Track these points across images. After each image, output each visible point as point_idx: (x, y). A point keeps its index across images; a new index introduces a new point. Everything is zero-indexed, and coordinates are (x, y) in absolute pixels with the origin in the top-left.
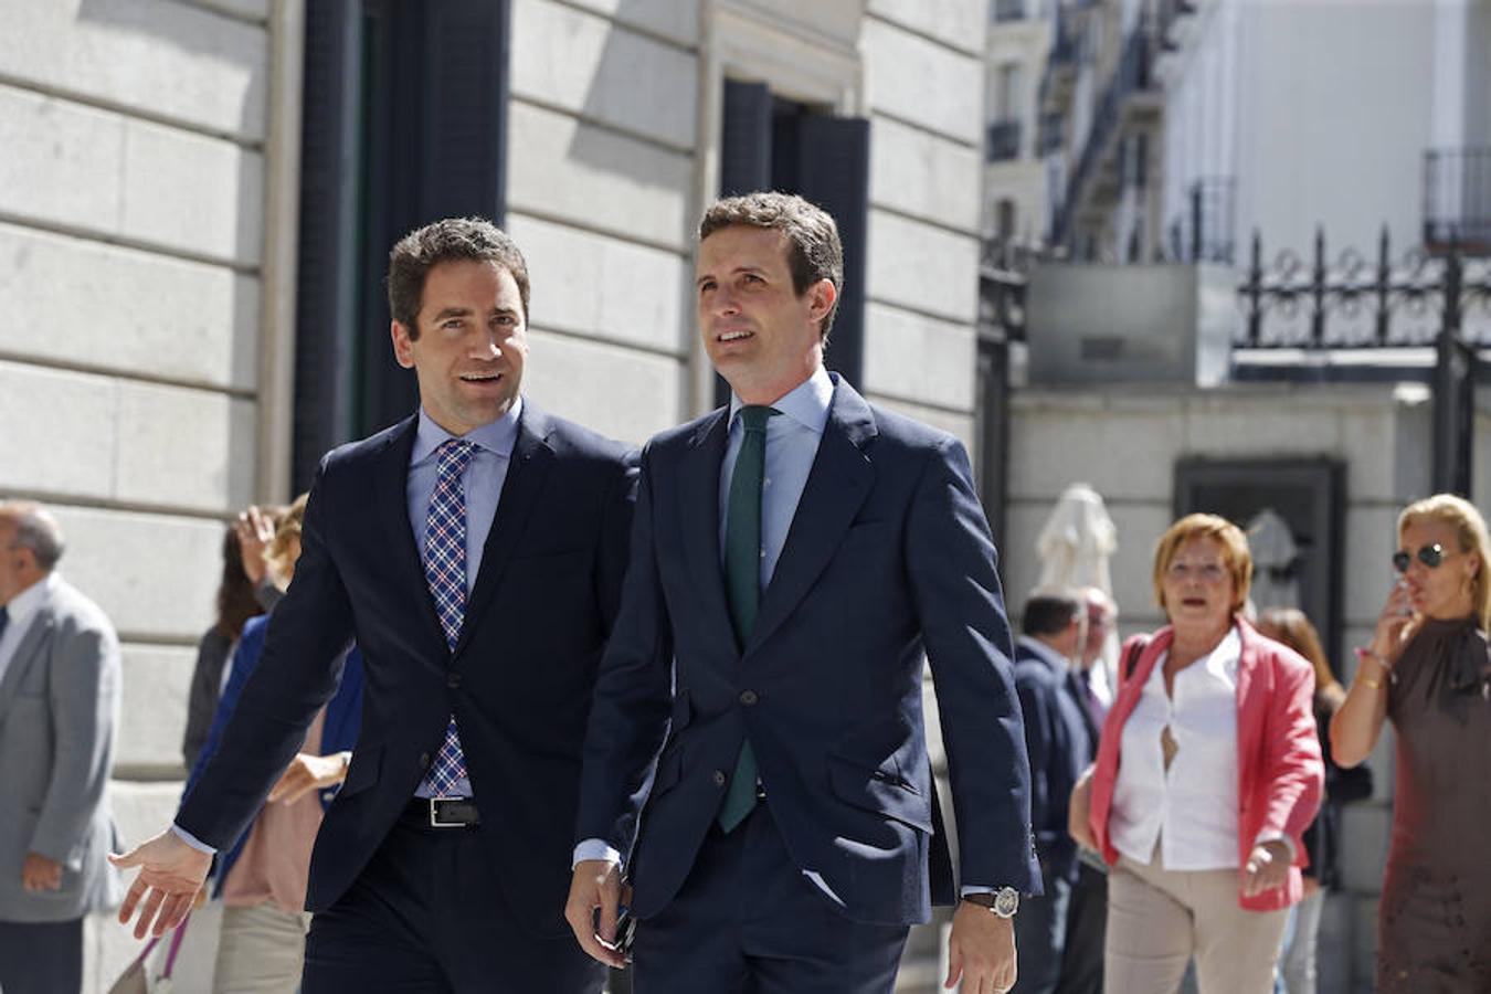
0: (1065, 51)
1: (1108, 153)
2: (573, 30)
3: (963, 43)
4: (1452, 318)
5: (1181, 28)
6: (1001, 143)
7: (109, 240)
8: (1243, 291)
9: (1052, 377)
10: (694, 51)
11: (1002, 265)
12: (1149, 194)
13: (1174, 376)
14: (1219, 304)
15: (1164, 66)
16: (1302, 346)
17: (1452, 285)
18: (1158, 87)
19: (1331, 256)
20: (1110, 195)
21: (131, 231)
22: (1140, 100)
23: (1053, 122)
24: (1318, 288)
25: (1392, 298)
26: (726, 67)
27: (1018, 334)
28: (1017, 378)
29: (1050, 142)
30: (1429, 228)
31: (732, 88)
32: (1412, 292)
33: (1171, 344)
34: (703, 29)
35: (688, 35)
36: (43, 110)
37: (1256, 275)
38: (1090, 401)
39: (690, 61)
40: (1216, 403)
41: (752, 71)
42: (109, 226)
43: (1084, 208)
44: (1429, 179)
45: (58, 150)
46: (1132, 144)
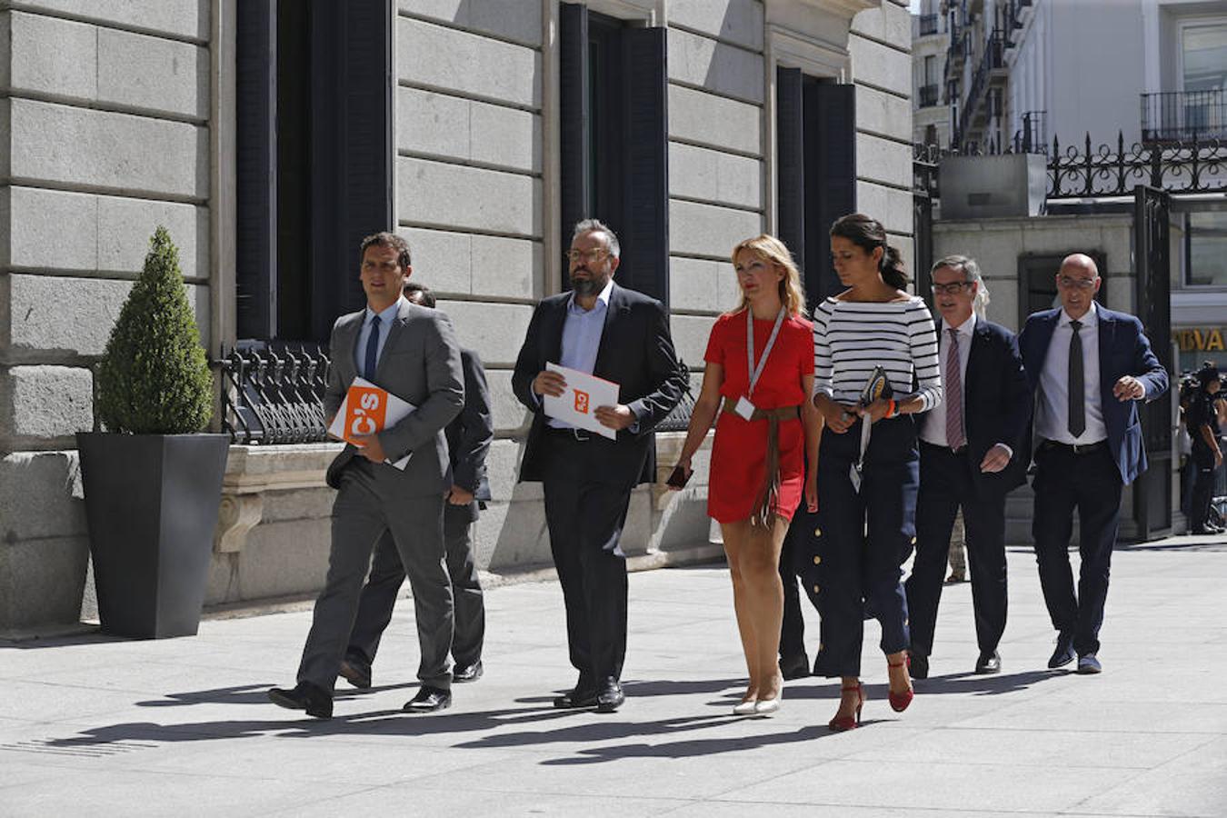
0: (957, 49)
1: (982, 100)
2: (699, 46)
3: (901, 45)
4: (1157, 180)
5: (1015, 35)
6: (926, 97)
7: (465, 164)
8: (1049, 167)
9: (954, 215)
10: (761, 53)
11: (926, 158)
12: (1003, 120)
13: (1017, 213)
14: (1038, 174)
15: (1008, 54)
16: (1080, 195)
17: (1156, 162)
18: (1006, 65)
19: (1094, 150)
20: (984, 121)
21: (475, 158)
22: (996, 72)
23: (953, 85)
24: (1088, 164)
25: (1126, 169)
26: (778, 61)
27: (935, 193)
28: (935, 217)
29: (952, 96)
30: (1145, 132)
31: (780, 70)
32: (1137, 166)
33: (1014, 196)
34: (765, 42)
35: (758, 46)
36: (428, 99)
37: (1057, 160)
38: (975, 227)
39: (760, 57)
40: (1037, 226)
41: (792, 63)
42: (465, 157)
43: (970, 129)
44: (1144, 109)
45: (437, 118)
46: (993, 94)
